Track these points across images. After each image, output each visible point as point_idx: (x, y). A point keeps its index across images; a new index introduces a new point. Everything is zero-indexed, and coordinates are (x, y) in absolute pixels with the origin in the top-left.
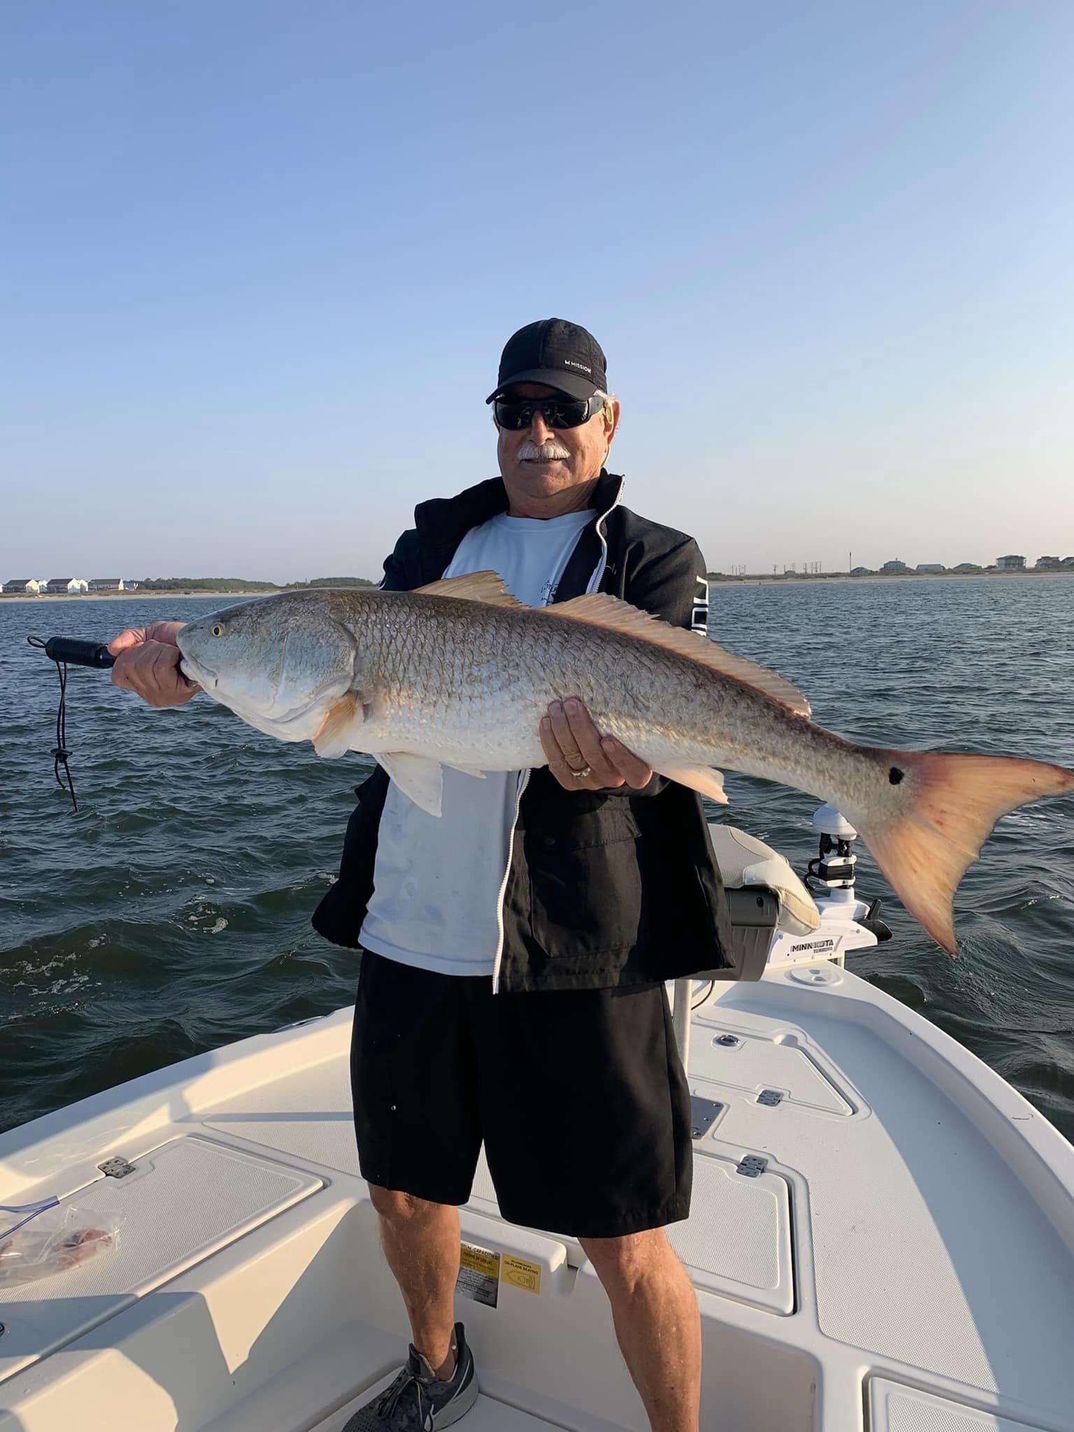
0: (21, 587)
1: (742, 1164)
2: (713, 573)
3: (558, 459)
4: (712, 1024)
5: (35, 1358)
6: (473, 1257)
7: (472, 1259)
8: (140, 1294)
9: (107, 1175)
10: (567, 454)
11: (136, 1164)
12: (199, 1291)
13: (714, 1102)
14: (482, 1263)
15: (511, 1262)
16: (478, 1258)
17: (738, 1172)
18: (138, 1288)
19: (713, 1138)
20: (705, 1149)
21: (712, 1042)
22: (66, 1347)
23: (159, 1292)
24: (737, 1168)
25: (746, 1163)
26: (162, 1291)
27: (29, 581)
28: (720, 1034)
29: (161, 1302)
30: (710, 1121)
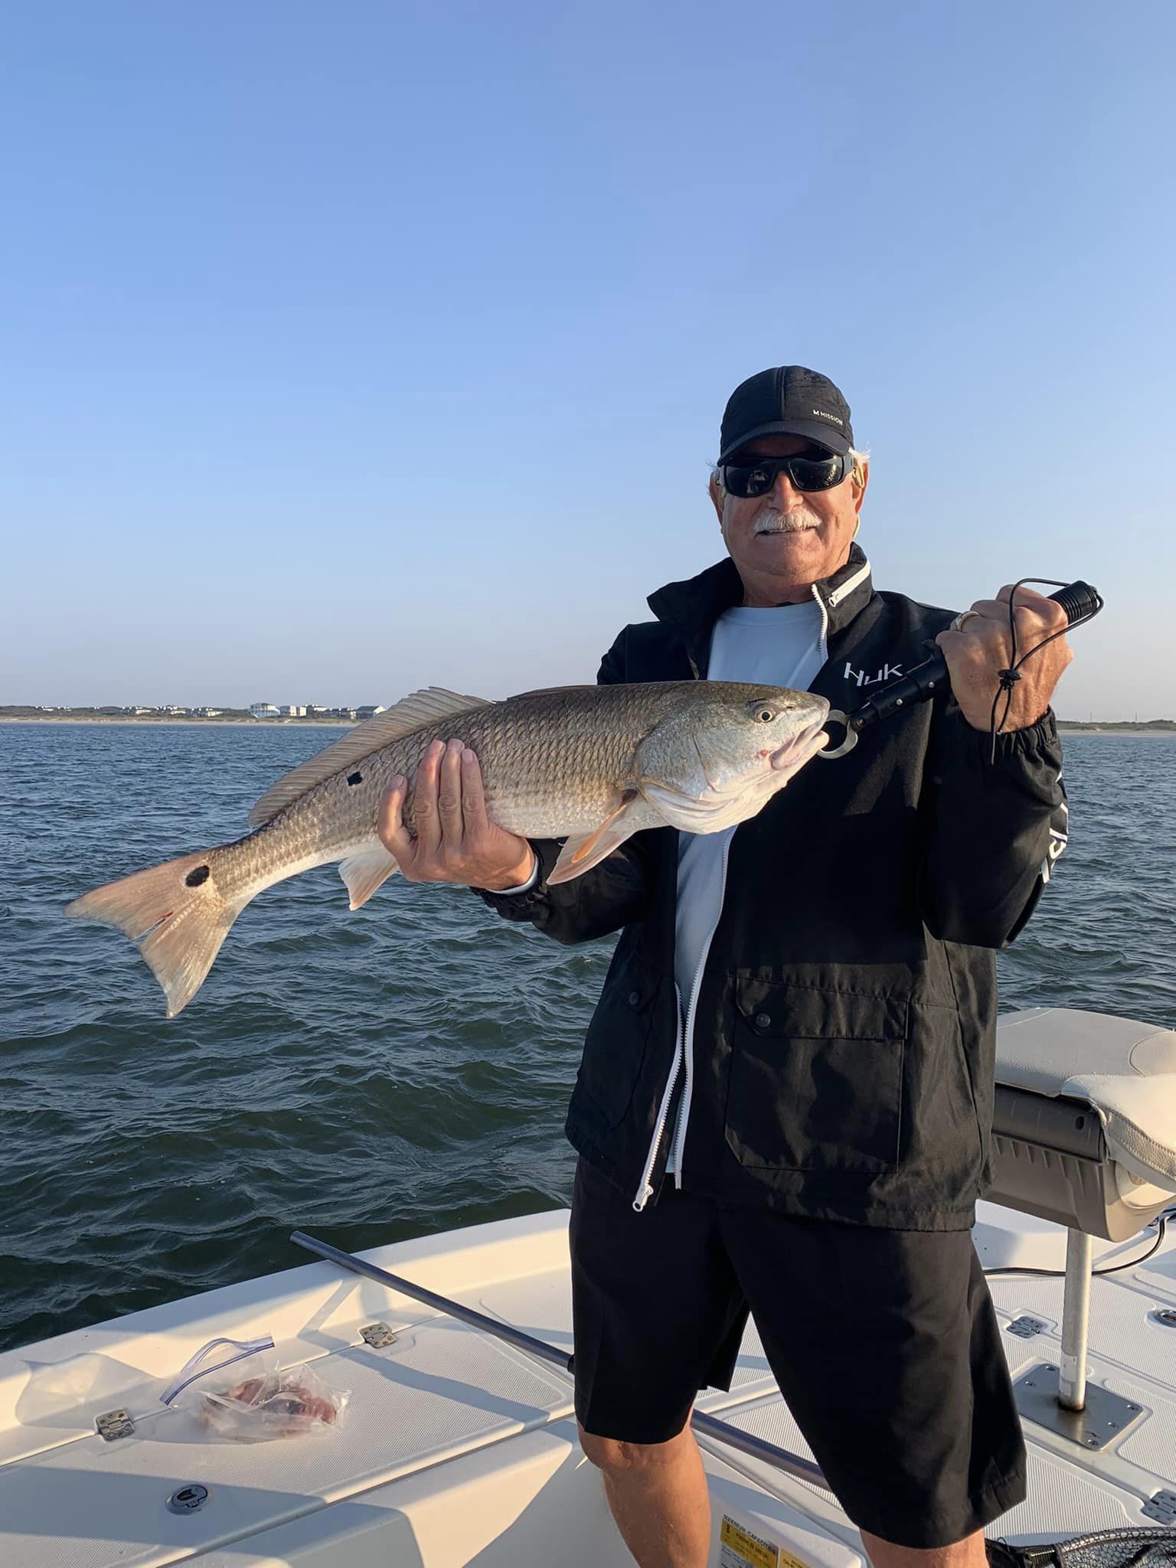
0: (368, 712)
1: (1153, 1501)
2: (1161, 721)
3: (808, 528)
4: (1153, 1292)
5: (189, 1551)
6: (747, 1542)
7: (745, 1545)
8: (331, 1499)
9: (366, 1342)
10: (816, 521)
11: (397, 1335)
12: (402, 1510)
13: (1129, 1402)
14: (757, 1553)
15: (791, 1563)
16: (752, 1546)
17: (1143, 1511)
18: (325, 1492)
19: (1118, 1455)
20: (1102, 1467)
21: (1146, 1317)
22: (226, 1547)
23: (351, 1501)
24: (1143, 1504)
25: (1158, 1500)
26: (358, 1501)
27: (376, 707)
28: (1157, 1307)
29: (351, 1513)
30: (1117, 1427)
